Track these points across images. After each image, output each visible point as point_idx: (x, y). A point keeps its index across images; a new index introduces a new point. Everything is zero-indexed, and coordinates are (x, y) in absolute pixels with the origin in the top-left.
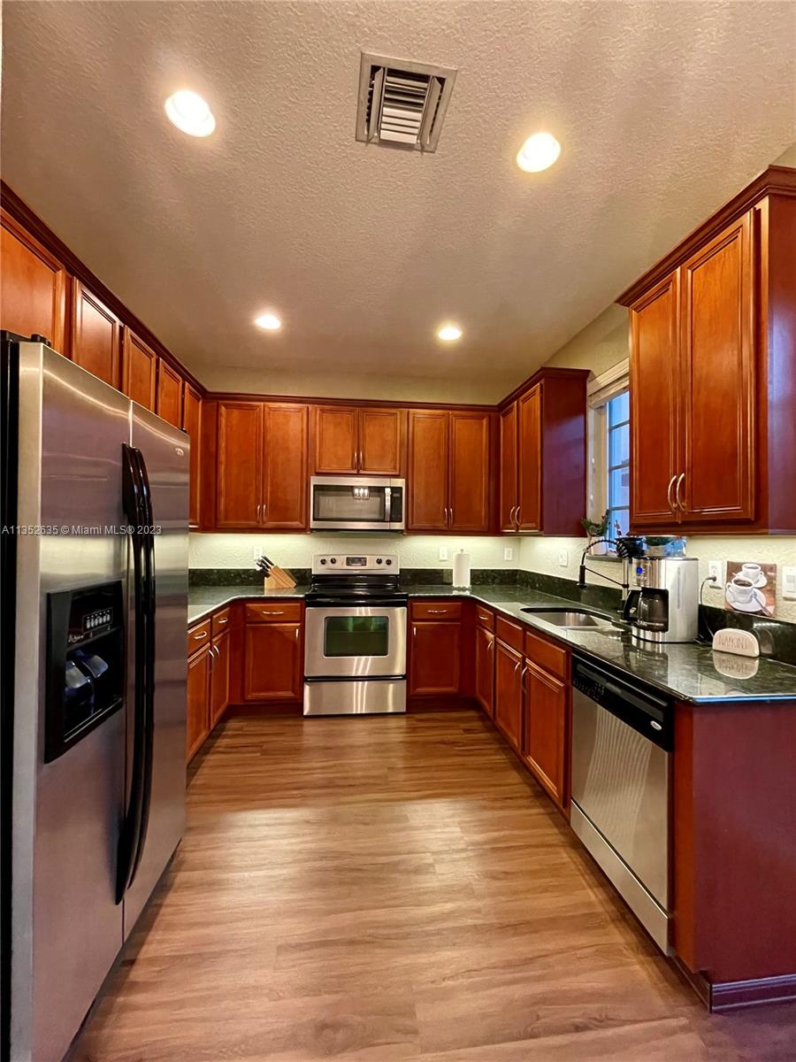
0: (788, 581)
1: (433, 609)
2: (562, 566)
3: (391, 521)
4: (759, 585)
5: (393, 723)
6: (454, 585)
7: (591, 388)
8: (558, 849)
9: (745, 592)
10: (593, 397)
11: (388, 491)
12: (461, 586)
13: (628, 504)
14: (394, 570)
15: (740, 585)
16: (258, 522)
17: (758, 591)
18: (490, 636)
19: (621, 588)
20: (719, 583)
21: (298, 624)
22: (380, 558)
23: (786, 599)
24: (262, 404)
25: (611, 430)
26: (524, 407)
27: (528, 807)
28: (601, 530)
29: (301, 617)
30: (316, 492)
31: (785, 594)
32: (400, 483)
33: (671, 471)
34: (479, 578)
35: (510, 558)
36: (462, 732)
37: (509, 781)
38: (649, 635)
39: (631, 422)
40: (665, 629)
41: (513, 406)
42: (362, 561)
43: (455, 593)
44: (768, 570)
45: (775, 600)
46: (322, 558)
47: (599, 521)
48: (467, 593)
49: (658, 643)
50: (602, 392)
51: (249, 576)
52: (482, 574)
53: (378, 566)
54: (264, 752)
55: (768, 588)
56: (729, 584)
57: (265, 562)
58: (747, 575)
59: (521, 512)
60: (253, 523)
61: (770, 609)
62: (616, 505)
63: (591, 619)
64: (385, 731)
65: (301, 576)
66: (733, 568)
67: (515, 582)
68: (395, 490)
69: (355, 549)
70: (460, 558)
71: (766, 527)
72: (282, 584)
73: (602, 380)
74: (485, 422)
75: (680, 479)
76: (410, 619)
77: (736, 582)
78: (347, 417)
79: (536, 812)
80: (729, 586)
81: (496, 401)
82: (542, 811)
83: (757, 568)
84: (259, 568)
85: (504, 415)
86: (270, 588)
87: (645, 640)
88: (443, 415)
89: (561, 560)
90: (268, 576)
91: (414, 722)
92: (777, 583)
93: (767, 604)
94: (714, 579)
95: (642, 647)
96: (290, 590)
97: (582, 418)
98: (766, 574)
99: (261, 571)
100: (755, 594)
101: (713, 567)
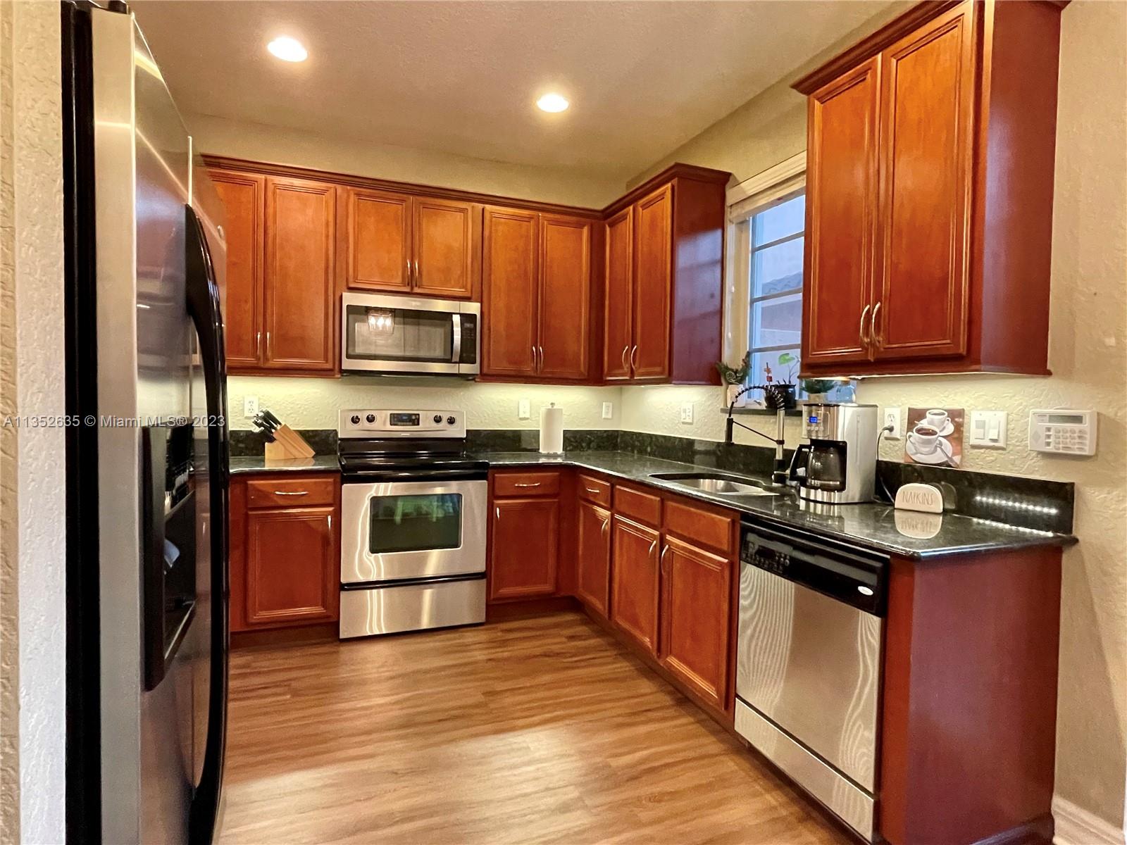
0: (977, 427)
1: (524, 482)
2: (684, 423)
3: (462, 361)
4: (946, 433)
5: (470, 637)
6: (540, 451)
7: (732, 196)
8: (722, 758)
9: (929, 442)
10: (734, 208)
11: (456, 319)
12: (551, 452)
13: (799, 342)
14: (458, 432)
15: (922, 434)
16: (258, 359)
17: (944, 441)
18: (604, 513)
19: (774, 445)
20: (896, 434)
21: (331, 509)
22: (439, 414)
23: (974, 447)
24: (262, 177)
25: (754, 251)
26: (644, 215)
27: (673, 718)
28: (741, 375)
29: (334, 499)
30: (350, 316)
31: (973, 441)
32: (473, 308)
33: (862, 301)
34: (575, 441)
35: (610, 416)
36: (564, 640)
37: (643, 691)
38: (820, 495)
39: (808, 234)
40: (842, 488)
41: (627, 213)
42: (413, 420)
43: (542, 461)
44: (956, 416)
45: (962, 449)
46: (355, 414)
47: (739, 365)
48: (559, 460)
49: (834, 504)
50: (748, 202)
51: (238, 441)
52: (575, 437)
53: (435, 425)
54: (296, 693)
55: (956, 435)
56: (910, 433)
57: (268, 420)
58: (931, 423)
59: (638, 354)
60: (250, 360)
61: (957, 459)
62: (757, 345)
63: (731, 486)
64: (464, 648)
65: (320, 441)
66: (915, 416)
67: (615, 447)
68: (467, 318)
69: (406, 402)
70: (551, 415)
71: (978, 362)
72: (293, 451)
73: (749, 187)
74: (585, 230)
75: (876, 310)
76: (492, 496)
77: (919, 431)
78: (394, 209)
79: (684, 721)
80: (910, 436)
81: (600, 206)
82: (691, 719)
83: (944, 414)
84: (257, 430)
85: (611, 226)
86: (274, 457)
87: (816, 502)
88: (531, 218)
89: (683, 415)
90: (271, 440)
91: (499, 634)
92: (964, 430)
93: (954, 454)
94: (891, 429)
95: (812, 510)
96: (305, 459)
97: (719, 233)
98: (953, 421)
99: (262, 432)
100: (941, 444)
101: (890, 415)
